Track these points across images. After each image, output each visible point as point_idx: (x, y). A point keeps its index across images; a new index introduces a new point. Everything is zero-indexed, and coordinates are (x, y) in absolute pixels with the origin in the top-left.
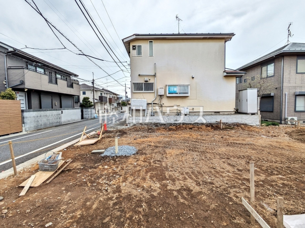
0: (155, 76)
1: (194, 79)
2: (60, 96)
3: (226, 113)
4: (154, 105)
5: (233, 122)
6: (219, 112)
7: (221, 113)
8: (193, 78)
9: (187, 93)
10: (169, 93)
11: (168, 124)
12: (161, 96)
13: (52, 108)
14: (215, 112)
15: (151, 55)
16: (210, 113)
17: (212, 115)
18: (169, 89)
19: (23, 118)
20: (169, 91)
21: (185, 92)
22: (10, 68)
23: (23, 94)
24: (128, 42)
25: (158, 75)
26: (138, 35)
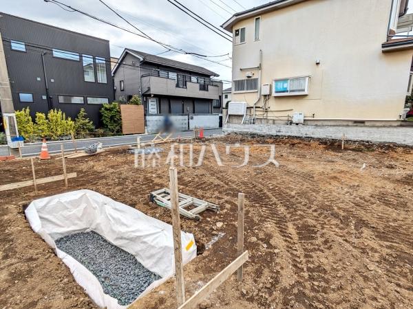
0: (259, 68)
1: (320, 65)
2: (193, 100)
3: (378, 124)
4: (257, 109)
5: (382, 141)
6: (363, 122)
7: (366, 124)
8: (318, 64)
9: (304, 90)
10: (277, 92)
11: (268, 135)
12: (265, 96)
13: (183, 113)
14: (356, 122)
15: (257, 39)
16: (345, 123)
17: (348, 126)
18: (276, 85)
19: (146, 121)
20: (276, 88)
21: (300, 88)
22: (142, 76)
23: (155, 100)
24: (229, 28)
25: (264, 66)
26: (237, 15)
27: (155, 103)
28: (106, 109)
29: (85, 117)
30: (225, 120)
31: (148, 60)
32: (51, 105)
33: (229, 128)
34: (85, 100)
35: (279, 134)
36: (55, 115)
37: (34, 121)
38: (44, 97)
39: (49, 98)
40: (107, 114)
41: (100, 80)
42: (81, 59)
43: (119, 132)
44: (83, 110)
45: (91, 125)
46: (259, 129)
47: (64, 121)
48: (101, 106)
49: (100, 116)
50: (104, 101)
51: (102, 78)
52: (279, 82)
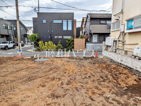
0: (122, 12)
4: (119, 42)
12: (122, 32)
18: (127, 24)
20: (127, 26)
22: (90, 25)
23: (97, 35)
27: (97, 37)
29: (61, 43)
30: (104, 48)
31: (93, 16)
33: (104, 53)
35: (122, 63)
36: (50, 42)
37: (44, 45)
38: (50, 37)
39: (51, 37)
41: (69, 29)
44: (60, 41)
45: (62, 46)
47: (52, 45)
52: (129, 21)
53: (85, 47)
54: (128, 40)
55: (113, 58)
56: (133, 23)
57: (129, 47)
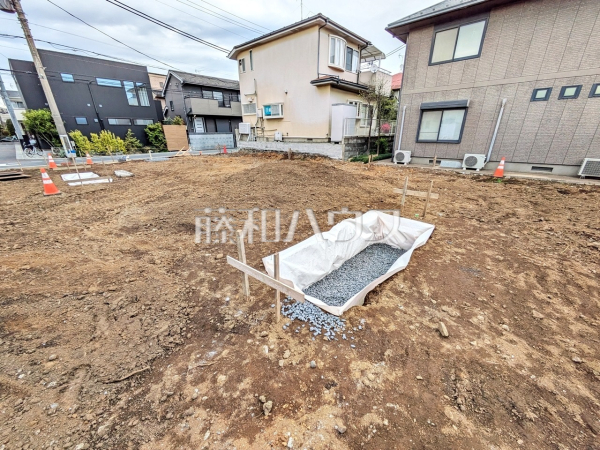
0: (256, 94)
3: (318, 140)
4: (258, 129)
6: (311, 139)
7: (313, 140)
8: (286, 93)
9: (279, 115)
10: (266, 115)
12: (260, 118)
13: (230, 131)
14: (309, 139)
15: (252, 69)
16: (303, 140)
18: (265, 109)
20: (265, 112)
21: (278, 113)
22: (185, 98)
24: (234, 56)
25: (259, 93)
26: (236, 48)
27: (201, 123)
28: (151, 130)
29: (133, 136)
30: (238, 138)
32: (103, 126)
33: (241, 145)
34: (132, 121)
35: (267, 149)
36: (105, 134)
37: (90, 140)
38: (96, 120)
39: (100, 121)
40: (150, 134)
41: (143, 104)
42: (123, 85)
43: (165, 149)
44: (130, 130)
45: (138, 143)
46: (260, 145)
47: (114, 140)
48: (145, 126)
49: (146, 135)
50: (149, 123)
51: (145, 102)
52: (266, 107)
53: (189, 142)
54: (267, 126)
55: (255, 147)
56: (270, 110)
57: (269, 133)
